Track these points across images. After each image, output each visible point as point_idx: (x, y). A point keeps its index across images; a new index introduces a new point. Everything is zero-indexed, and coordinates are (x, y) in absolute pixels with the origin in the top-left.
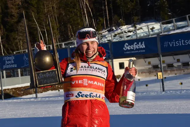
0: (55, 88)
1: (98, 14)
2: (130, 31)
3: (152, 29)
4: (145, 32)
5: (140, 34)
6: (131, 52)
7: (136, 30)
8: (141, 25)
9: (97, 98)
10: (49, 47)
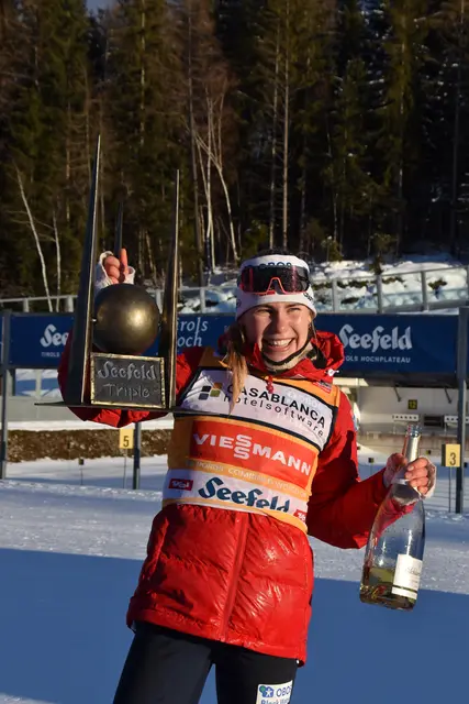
0: (67, 453)
1: (251, 207)
2: (356, 284)
3: (438, 286)
4: (410, 293)
5: (390, 298)
6: (359, 359)
7: (380, 282)
8: (400, 266)
9: (274, 513)
10: (63, 302)
